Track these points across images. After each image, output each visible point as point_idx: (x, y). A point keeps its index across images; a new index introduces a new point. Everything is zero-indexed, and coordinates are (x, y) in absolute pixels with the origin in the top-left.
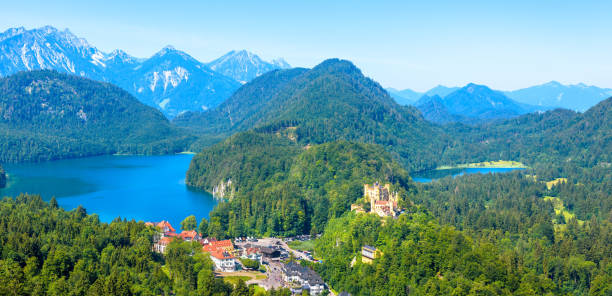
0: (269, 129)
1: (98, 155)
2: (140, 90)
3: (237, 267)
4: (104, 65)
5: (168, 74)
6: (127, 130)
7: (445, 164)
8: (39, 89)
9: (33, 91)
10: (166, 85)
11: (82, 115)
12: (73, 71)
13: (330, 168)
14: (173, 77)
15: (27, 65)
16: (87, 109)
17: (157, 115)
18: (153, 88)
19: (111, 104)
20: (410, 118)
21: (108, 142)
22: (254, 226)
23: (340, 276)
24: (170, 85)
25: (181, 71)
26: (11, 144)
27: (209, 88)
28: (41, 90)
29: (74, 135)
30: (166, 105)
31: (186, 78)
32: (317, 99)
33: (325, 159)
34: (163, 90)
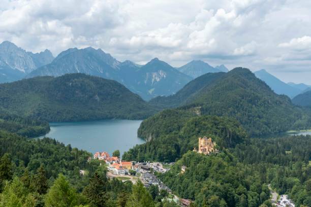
1: (103, 119)
2: (139, 83)
3: (126, 174)
4: (119, 69)
5: (154, 75)
6: (120, 106)
7: (293, 129)
8: (74, 84)
9: (72, 85)
10: (153, 80)
11: (97, 98)
12: (102, 72)
13: (197, 129)
15: (77, 69)
16: (100, 94)
17: (138, 98)
18: (145, 82)
19: (113, 92)
20: (278, 102)
21: (110, 112)
23: (168, 179)
24: (155, 80)
25: (161, 73)
26: (58, 112)
27: (177, 82)
28: (76, 84)
29: (91, 108)
30: (153, 92)
31: (165, 76)
32: (218, 91)
33: (196, 125)
34: (151, 83)
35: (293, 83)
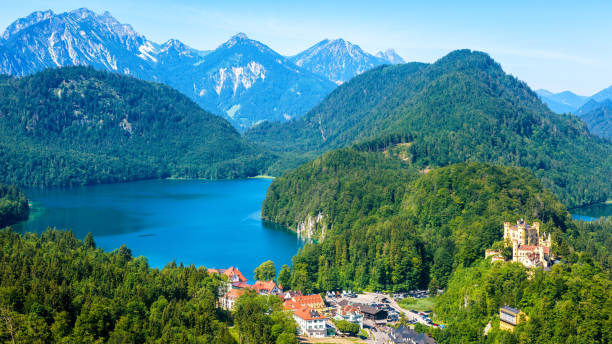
0: (373, 146)
1: (147, 179)
2: (202, 94)
3: (329, 332)
4: (155, 60)
5: (238, 71)
6: (184, 146)
8: (70, 92)
9: (64, 95)
10: (236, 86)
11: (126, 126)
12: (115, 68)
13: (457, 200)
14: (245, 76)
15: (55, 60)
16: (133, 118)
18: (219, 90)
19: (163, 110)
20: (570, 131)
21: (160, 162)
22: (352, 277)
24: (241, 86)
25: (256, 68)
26: (35, 164)
27: (292, 90)
28: (74, 94)
29: (115, 152)
30: (236, 113)
31: (263, 77)
32: (440, 105)
33: (450, 187)
34: (232, 92)
35: (547, 91)
